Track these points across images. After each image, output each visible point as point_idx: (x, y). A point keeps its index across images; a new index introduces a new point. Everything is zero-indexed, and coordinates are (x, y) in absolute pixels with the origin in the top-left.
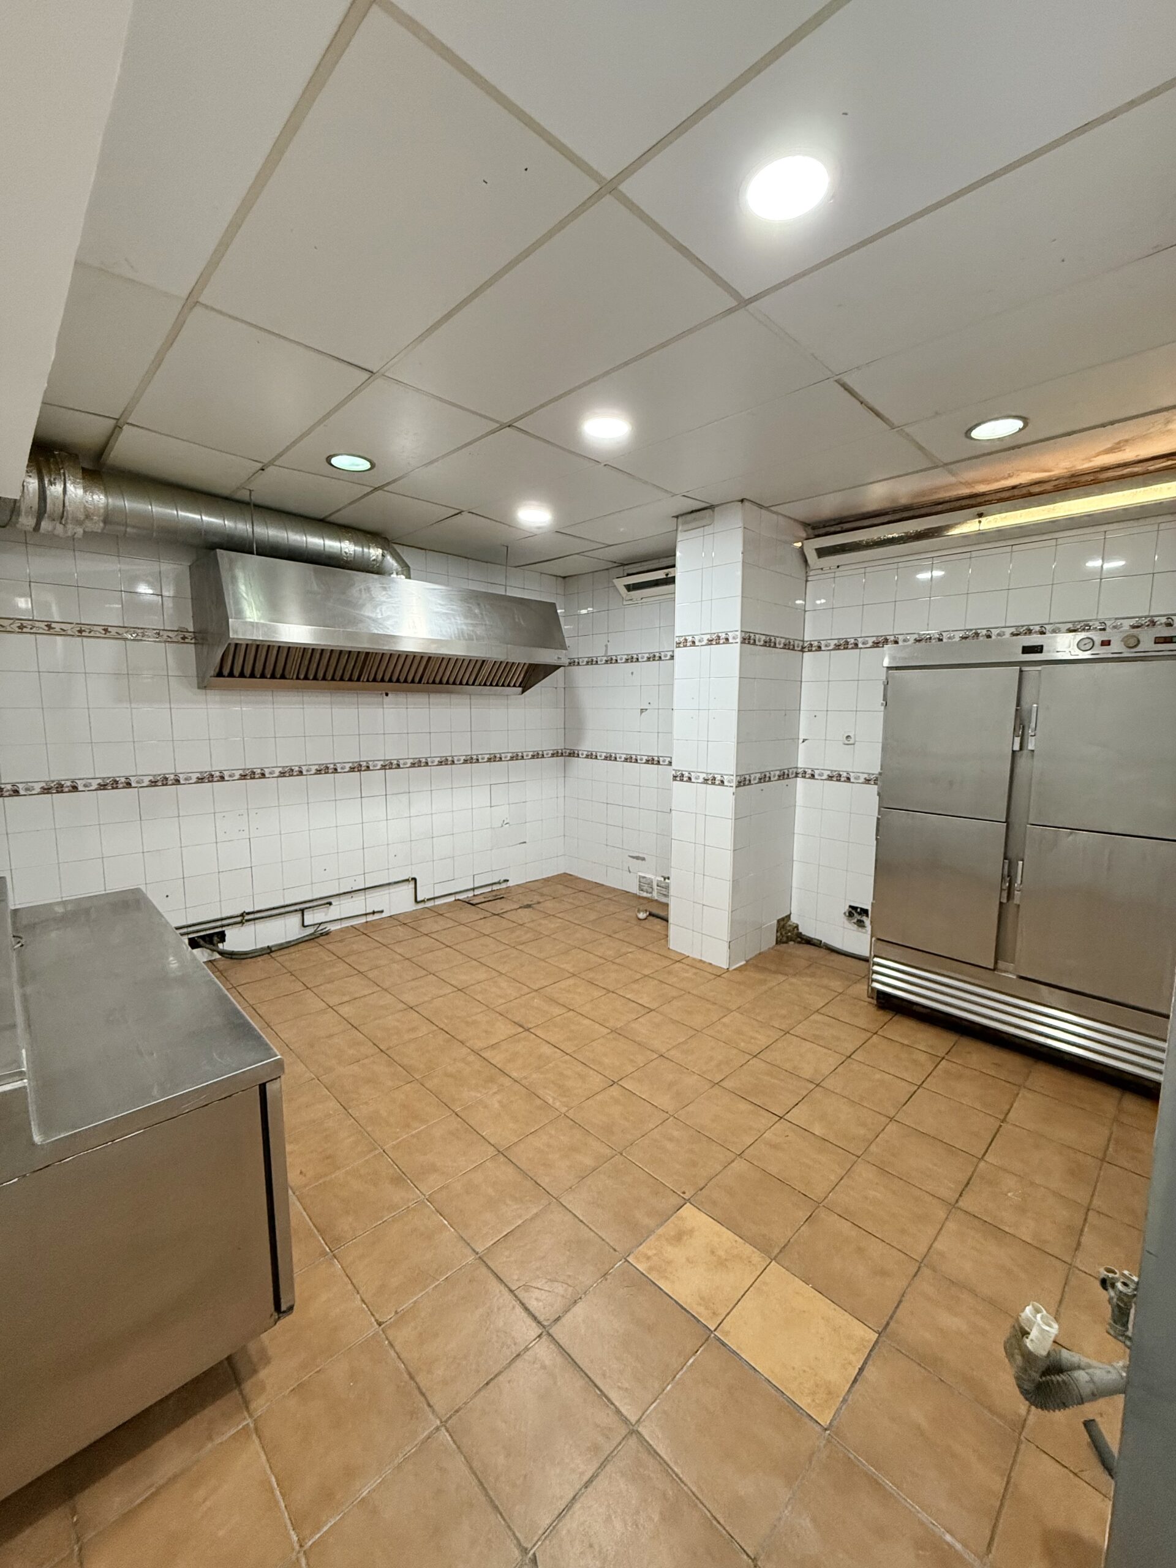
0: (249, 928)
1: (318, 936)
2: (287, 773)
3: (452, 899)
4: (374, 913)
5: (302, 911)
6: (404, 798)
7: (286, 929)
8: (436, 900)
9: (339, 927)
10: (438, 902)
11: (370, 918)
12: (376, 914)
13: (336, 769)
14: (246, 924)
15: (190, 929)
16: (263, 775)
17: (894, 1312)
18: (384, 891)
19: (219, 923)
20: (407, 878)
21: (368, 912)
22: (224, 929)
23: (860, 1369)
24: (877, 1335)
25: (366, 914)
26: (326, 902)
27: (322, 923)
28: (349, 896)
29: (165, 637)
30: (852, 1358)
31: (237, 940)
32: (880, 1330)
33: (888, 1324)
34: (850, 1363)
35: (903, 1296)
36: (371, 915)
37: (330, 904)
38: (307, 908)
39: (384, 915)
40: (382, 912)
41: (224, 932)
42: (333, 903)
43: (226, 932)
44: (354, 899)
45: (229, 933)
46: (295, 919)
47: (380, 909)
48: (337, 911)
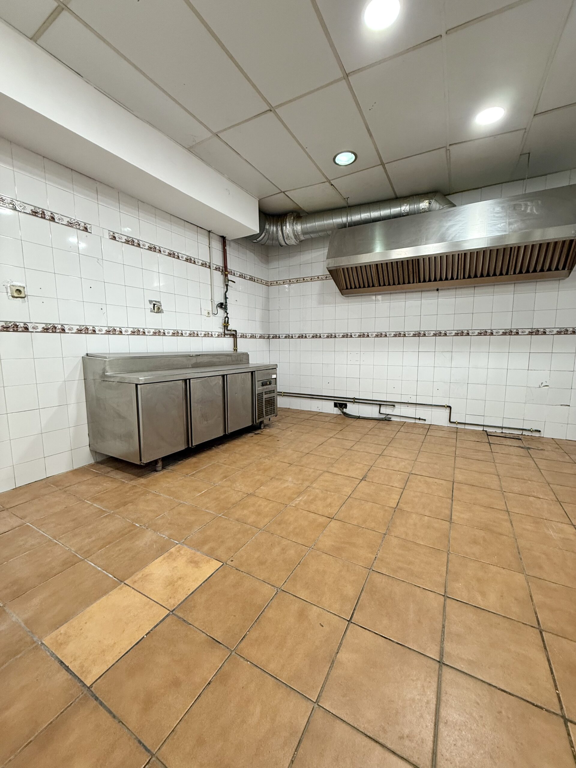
0: (356, 406)
1: (387, 419)
2: (379, 335)
3: (481, 429)
4: (420, 419)
5: (380, 405)
6: (448, 355)
7: (372, 411)
8: (466, 425)
9: (399, 420)
10: (467, 427)
11: (417, 421)
12: (421, 421)
13: (405, 335)
14: (355, 403)
15: (335, 399)
16: (368, 336)
17: (105, 707)
18: (429, 409)
19: (345, 400)
20: (445, 405)
21: (416, 417)
22: (347, 403)
23: (68, 667)
24: (89, 686)
25: (415, 418)
26: (392, 404)
27: (389, 414)
28: (406, 405)
29: (320, 278)
30: (77, 663)
31: (351, 409)
32: (92, 689)
33: (97, 699)
34: (75, 660)
35: (120, 722)
36: (418, 420)
37: (394, 406)
38: (383, 405)
39: (426, 422)
40: (425, 420)
41: (346, 404)
42: (396, 407)
43: (348, 405)
44: (408, 408)
45: (349, 405)
46: (376, 408)
47: (424, 418)
48: (399, 410)
